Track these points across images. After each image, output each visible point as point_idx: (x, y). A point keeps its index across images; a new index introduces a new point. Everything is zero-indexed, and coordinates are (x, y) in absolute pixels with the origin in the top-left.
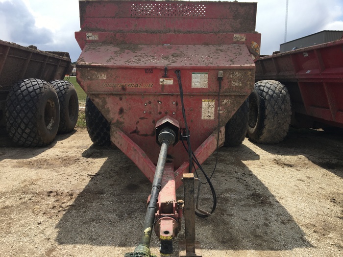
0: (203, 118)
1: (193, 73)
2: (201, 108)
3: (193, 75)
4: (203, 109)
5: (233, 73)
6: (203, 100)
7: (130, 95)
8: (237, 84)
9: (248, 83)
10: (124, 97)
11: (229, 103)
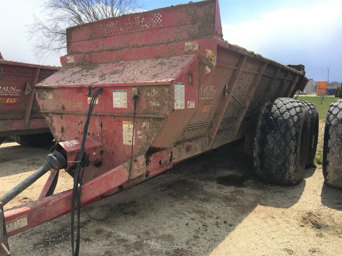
0: (124, 143)
1: (114, 91)
2: (122, 130)
3: (114, 94)
4: (124, 133)
5: (150, 91)
6: (124, 122)
7: (67, 114)
8: (154, 104)
9: (166, 103)
10: (63, 116)
11: (148, 127)
